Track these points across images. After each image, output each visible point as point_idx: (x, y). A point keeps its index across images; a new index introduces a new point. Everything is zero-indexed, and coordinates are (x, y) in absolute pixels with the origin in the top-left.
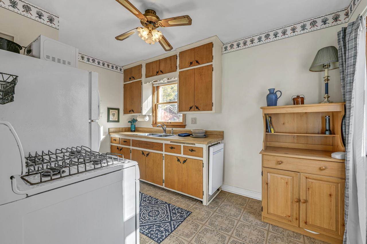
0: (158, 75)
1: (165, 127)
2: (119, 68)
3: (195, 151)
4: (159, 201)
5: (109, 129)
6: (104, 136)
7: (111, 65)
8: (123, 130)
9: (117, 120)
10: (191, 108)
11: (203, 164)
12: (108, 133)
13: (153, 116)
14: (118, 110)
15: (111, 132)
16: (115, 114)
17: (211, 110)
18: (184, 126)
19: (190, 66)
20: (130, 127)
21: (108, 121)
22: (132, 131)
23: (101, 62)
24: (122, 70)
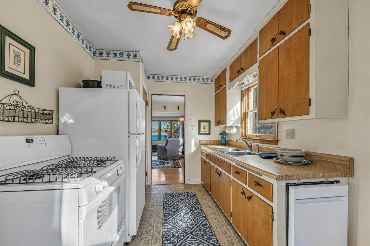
0: (240, 75)
1: (251, 141)
2: (210, 79)
3: (262, 186)
4: (214, 239)
5: (200, 141)
6: (196, 148)
7: (201, 78)
8: (215, 143)
9: (208, 132)
10: (273, 113)
11: (273, 213)
12: (199, 145)
13: (242, 127)
14: (209, 122)
15: (202, 145)
16: (206, 126)
17: (308, 113)
18: (276, 142)
19: (272, 46)
20: (221, 139)
21: (199, 133)
22: (222, 145)
23: (192, 78)
24: (214, 81)
